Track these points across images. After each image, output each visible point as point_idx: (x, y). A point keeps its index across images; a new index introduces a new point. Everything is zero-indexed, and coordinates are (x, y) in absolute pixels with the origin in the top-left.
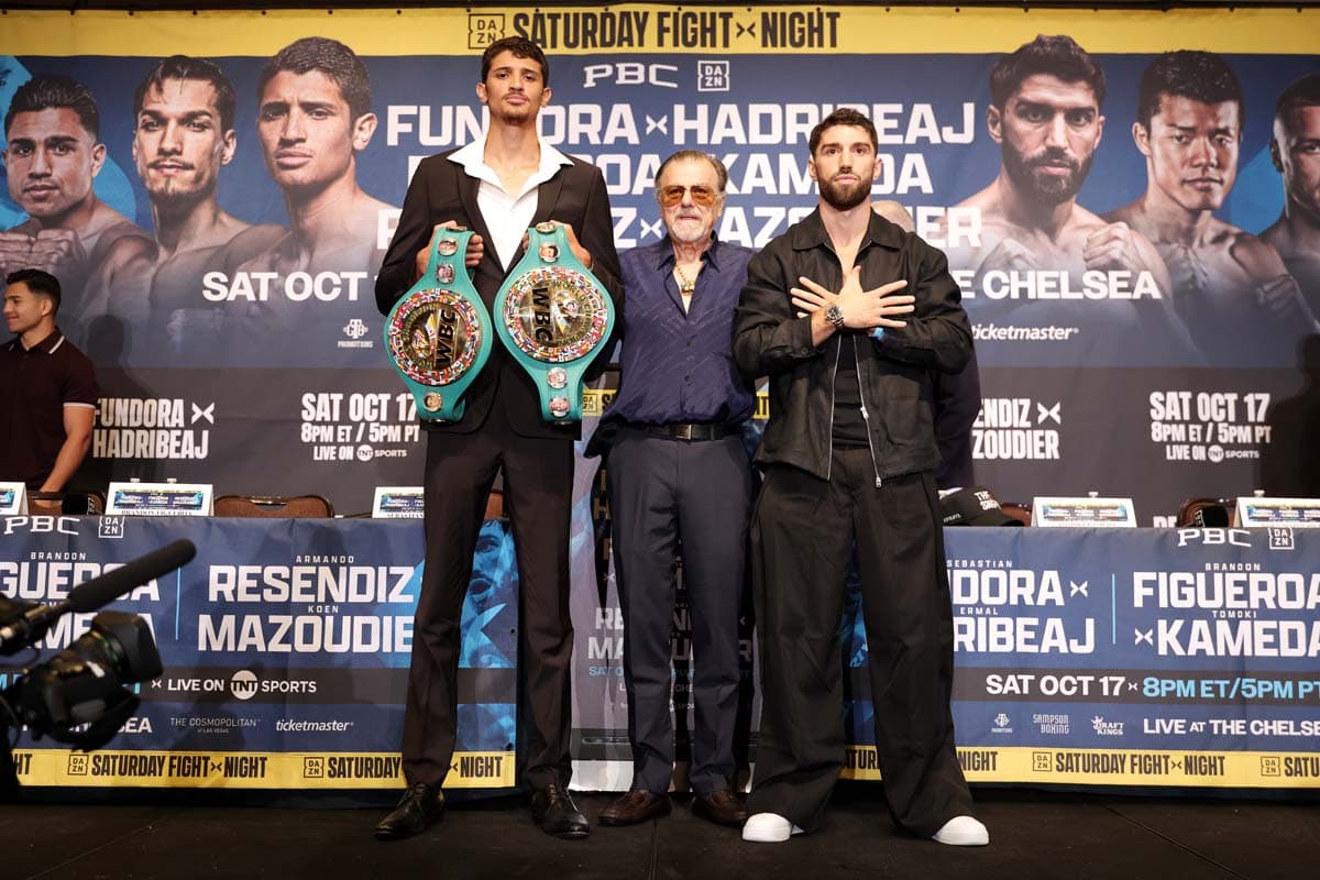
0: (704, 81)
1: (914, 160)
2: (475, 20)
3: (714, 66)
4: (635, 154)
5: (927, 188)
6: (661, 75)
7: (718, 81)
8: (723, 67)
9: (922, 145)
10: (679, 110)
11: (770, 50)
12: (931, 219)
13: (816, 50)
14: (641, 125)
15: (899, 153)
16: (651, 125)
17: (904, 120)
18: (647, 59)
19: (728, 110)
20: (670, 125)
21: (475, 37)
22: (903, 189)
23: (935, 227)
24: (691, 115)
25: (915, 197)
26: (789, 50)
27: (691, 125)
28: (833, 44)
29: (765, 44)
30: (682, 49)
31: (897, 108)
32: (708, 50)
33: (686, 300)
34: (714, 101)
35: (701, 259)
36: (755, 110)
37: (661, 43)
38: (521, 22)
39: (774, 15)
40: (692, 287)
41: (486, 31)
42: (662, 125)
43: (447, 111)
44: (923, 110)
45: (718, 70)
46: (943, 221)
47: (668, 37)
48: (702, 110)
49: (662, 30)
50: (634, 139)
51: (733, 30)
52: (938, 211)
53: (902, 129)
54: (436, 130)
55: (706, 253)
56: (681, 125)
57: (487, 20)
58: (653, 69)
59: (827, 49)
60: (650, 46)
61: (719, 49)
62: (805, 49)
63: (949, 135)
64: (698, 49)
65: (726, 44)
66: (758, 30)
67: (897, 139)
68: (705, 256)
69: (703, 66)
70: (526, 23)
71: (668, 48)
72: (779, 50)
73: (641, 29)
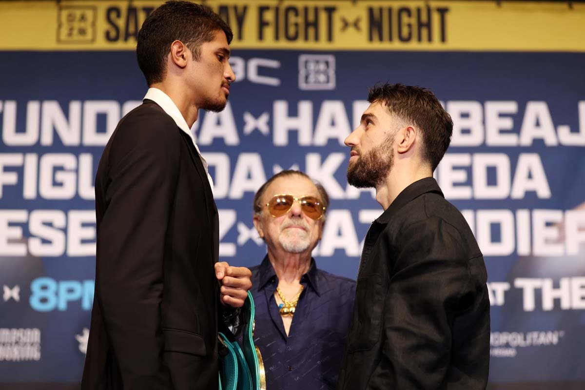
0: (307, 77)
1: (530, 162)
2: (65, 14)
3: (317, 62)
4: (233, 154)
5: (544, 191)
6: (262, 71)
7: (322, 78)
8: (327, 63)
9: (538, 146)
10: (280, 108)
11: (377, 46)
12: (549, 224)
13: (425, 46)
14: (240, 124)
15: (513, 153)
16: (251, 123)
17: (518, 119)
18: (247, 55)
19: (333, 109)
20: (271, 124)
21: (64, 31)
22: (518, 193)
23: (553, 233)
24: (293, 112)
25: (531, 201)
26: (397, 45)
27: (293, 123)
28: (443, 39)
29: (371, 39)
30: (284, 44)
31: (511, 107)
32: (311, 45)
33: (287, 322)
34: (318, 98)
35: (301, 282)
36: (361, 108)
37: (261, 36)
38: (113, 15)
39: (381, 10)
40: (293, 310)
41: (77, 25)
42: (261, 124)
43: (33, 108)
44: (538, 110)
45: (322, 67)
46: (560, 226)
47: (269, 32)
48: (305, 108)
49: (262, 24)
50: (232, 138)
51: (337, 25)
52: (555, 215)
53: (517, 129)
54: (21, 126)
55: (305, 276)
56: (283, 123)
57: (78, 13)
58: (253, 64)
59: (436, 45)
60: (250, 41)
61: (323, 44)
62: (413, 46)
63: (566, 137)
64: (300, 44)
65: (330, 38)
66: (364, 24)
67: (510, 140)
68: (304, 280)
69: (306, 62)
70: (119, 15)
71: (269, 42)
72: (386, 46)
73: (241, 21)
